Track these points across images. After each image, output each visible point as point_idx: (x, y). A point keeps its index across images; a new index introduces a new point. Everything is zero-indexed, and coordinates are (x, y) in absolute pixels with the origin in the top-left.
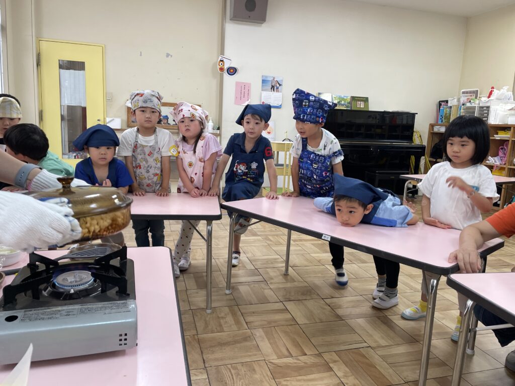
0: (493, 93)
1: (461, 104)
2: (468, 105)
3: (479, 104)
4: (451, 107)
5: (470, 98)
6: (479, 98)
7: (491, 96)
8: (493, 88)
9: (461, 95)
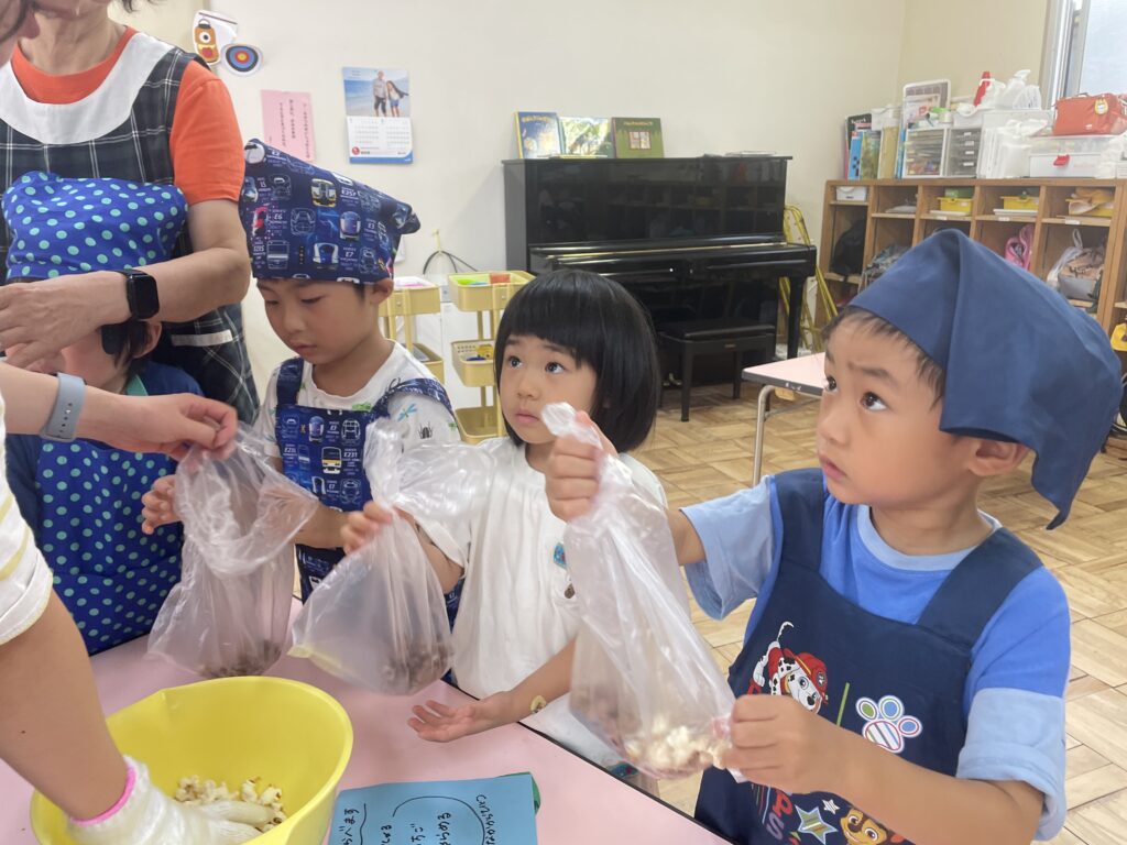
0: (989, 88)
1: (905, 123)
2: (923, 125)
3: (952, 123)
4: (879, 133)
5: (927, 104)
6: (952, 103)
7: (984, 99)
8: (986, 75)
9: (906, 98)
